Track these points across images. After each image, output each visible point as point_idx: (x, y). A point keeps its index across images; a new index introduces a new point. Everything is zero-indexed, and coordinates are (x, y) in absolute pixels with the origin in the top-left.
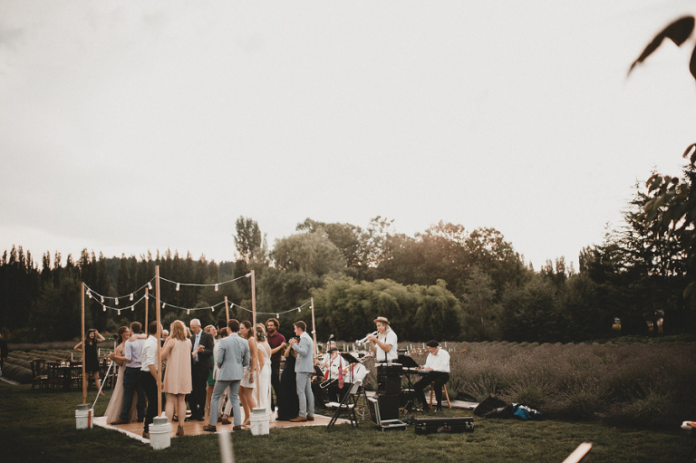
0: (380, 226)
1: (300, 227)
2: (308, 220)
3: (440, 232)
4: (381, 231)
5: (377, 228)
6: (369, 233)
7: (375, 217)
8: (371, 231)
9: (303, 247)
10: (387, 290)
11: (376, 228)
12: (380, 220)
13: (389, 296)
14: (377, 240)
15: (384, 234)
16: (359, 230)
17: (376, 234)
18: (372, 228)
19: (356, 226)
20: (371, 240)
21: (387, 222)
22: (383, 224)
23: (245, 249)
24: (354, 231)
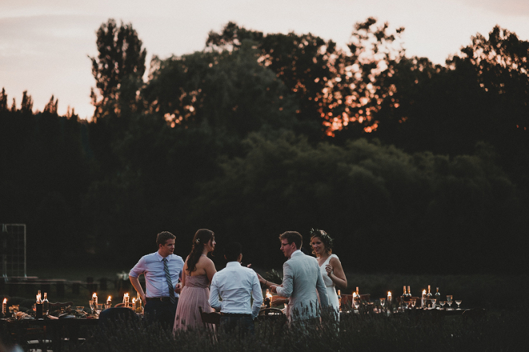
0: (374, 39)
1: (213, 38)
2: (231, 26)
3: (493, 53)
4: (376, 51)
5: (368, 44)
6: (349, 54)
7: (363, 21)
8: (353, 48)
9: (209, 76)
10: (369, 162)
11: (364, 43)
12: (373, 28)
13: (369, 173)
14: (367, 68)
15: (379, 57)
16: (331, 47)
17: (365, 56)
18: (355, 41)
19: (326, 40)
20: (355, 67)
21: (388, 33)
22: (380, 35)
23: (112, 84)
24: (323, 49)
